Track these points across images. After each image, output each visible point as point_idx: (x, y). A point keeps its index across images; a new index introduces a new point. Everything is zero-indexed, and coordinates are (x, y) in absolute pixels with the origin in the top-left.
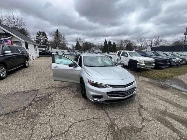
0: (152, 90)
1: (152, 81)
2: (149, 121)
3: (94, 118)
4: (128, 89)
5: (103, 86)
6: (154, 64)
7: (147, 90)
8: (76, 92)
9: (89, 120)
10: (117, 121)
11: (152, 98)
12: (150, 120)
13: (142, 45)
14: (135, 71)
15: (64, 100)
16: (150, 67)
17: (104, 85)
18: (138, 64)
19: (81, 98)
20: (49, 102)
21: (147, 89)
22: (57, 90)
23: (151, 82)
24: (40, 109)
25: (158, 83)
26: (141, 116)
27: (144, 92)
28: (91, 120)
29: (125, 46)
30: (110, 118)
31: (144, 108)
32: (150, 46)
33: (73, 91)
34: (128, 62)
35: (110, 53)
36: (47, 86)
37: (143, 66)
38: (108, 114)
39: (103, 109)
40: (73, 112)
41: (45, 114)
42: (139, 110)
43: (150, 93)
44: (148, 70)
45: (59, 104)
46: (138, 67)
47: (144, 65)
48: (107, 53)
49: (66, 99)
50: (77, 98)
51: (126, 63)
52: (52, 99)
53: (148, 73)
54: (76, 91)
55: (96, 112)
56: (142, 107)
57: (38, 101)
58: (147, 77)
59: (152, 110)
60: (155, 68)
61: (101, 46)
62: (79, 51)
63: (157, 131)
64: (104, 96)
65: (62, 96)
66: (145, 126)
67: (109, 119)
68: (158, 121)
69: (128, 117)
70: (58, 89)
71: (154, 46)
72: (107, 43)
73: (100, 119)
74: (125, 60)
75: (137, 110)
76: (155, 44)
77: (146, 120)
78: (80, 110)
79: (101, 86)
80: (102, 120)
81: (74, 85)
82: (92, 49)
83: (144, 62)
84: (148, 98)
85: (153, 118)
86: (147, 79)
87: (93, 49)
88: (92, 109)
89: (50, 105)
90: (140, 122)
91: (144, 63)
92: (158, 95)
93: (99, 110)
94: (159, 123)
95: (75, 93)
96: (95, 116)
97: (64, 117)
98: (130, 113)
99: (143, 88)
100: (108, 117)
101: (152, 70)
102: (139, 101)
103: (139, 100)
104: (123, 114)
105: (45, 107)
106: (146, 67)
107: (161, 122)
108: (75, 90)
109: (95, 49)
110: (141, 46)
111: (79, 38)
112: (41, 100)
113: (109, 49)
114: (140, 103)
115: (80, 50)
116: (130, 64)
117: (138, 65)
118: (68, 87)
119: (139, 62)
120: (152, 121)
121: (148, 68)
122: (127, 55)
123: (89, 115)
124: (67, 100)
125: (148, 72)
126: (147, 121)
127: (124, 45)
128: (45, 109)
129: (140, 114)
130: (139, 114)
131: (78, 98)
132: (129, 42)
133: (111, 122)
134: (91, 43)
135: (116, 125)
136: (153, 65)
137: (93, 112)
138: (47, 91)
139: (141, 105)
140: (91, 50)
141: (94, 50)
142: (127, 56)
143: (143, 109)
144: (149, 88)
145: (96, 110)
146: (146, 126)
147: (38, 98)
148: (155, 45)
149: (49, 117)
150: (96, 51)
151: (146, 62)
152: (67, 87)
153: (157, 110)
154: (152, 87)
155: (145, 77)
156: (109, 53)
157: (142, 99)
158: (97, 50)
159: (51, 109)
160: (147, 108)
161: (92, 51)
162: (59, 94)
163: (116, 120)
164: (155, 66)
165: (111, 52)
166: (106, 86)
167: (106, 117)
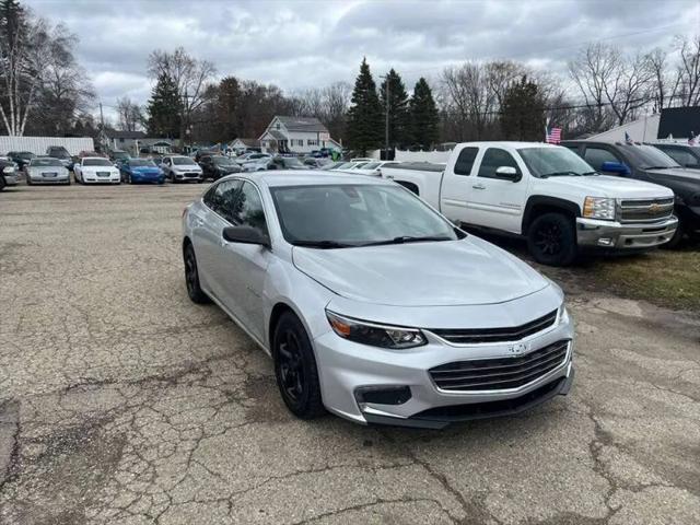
0: (658, 361)
1: (663, 314)
2: (641, 488)
3: (380, 501)
4: (529, 349)
5: (408, 338)
6: (672, 221)
7: (634, 364)
8: (250, 395)
9: (357, 508)
10: (492, 504)
11: (660, 396)
12: (645, 487)
13: (604, 99)
14: (565, 266)
15: (198, 441)
16: (649, 240)
17: (414, 334)
18: (579, 220)
19: (285, 421)
20: (117, 458)
21: (632, 358)
22: (129, 393)
23: (655, 319)
24: (77, 490)
25: (690, 322)
26: (602, 475)
27: (618, 373)
28: (368, 508)
29: (496, 108)
30: (458, 494)
31: (616, 442)
32: (652, 103)
33: (228, 393)
34: (521, 212)
35: (398, 153)
36: (59, 381)
37: (610, 233)
38: (445, 481)
39: (416, 461)
40: (266, 487)
41: (123, 509)
42: (595, 453)
43: (648, 377)
44: (637, 255)
45: (174, 459)
46: (581, 238)
47: (617, 225)
48: (378, 153)
49: (204, 435)
50: (264, 427)
51: (513, 221)
52: (121, 441)
53: (639, 274)
54: (248, 394)
55: (383, 475)
56: (606, 438)
57: (42, 455)
58: (633, 297)
59: (654, 447)
60: (677, 245)
61: (337, 106)
62: (177, 142)
63: (670, 519)
64: (417, 386)
65: (175, 420)
66: (621, 507)
67: (453, 497)
68: (679, 485)
69: (545, 484)
70: (136, 389)
71: (677, 103)
72: (372, 85)
73: (410, 500)
74: (506, 204)
75: (585, 452)
76: (679, 89)
77: (625, 488)
78: (302, 475)
79: (398, 338)
80: (423, 503)
81: (225, 363)
82: (273, 126)
83: (616, 206)
84: (639, 399)
85: (657, 479)
86: (632, 308)
87: (279, 126)
88: (360, 465)
89: (128, 470)
90: (597, 498)
91: (616, 213)
92: (686, 383)
93: (397, 466)
94: (683, 495)
95: (248, 403)
96: (382, 492)
97: (227, 511)
98: (552, 466)
99: (614, 351)
100: (450, 489)
101: (662, 254)
102: (591, 416)
103: (593, 409)
104: (516, 471)
105: (99, 478)
106: (629, 241)
107: (691, 490)
108: (238, 387)
109: (291, 129)
110: (600, 104)
111: (171, 53)
112: (60, 450)
113: (392, 126)
114: (595, 421)
115: (188, 139)
116: (535, 223)
117: (582, 226)
118: (192, 377)
119: (590, 213)
120: (651, 490)
121: (636, 245)
122: (512, 170)
123: (353, 489)
124: (215, 440)
125: (637, 267)
126: (629, 492)
127: (490, 101)
128: (110, 490)
129: (600, 467)
130: (595, 469)
131: (270, 425)
132: (519, 79)
133: (466, 507)
134: (261, 90)
135: (493, 517)
136: (669, 222)
137: (368, 477)
138: (72, 403)
139: (605, 433)
140: (269, 137)
141: (289, 136)
142: (516, 177)
143: (614, 448)
144: (644, 351)
145: (384, 467)
146: (625, 509)
147: (37, 441)
148: (682, 96)
149: (150, 517)
150: (301, 143)
151: (629, 210)
152: (181, 374)
153: (675, 445)
154: (660, 345)
155: (623, 296)
156: (392, 156)
157: (609, 406)
158: (313, 137)
159: (141, 486)
160: (633, 442)
161: (273, 145)
162: (156, 416)
163: (488, 501)
164: (681, 227)
165: (402, 148)
166: (421, 334)
167: (437, 490)
